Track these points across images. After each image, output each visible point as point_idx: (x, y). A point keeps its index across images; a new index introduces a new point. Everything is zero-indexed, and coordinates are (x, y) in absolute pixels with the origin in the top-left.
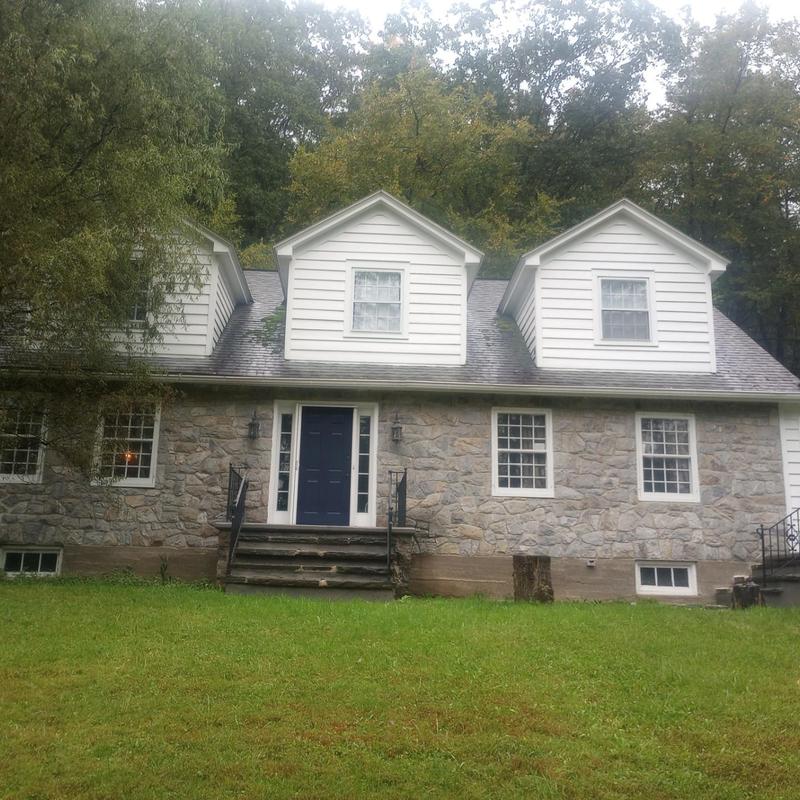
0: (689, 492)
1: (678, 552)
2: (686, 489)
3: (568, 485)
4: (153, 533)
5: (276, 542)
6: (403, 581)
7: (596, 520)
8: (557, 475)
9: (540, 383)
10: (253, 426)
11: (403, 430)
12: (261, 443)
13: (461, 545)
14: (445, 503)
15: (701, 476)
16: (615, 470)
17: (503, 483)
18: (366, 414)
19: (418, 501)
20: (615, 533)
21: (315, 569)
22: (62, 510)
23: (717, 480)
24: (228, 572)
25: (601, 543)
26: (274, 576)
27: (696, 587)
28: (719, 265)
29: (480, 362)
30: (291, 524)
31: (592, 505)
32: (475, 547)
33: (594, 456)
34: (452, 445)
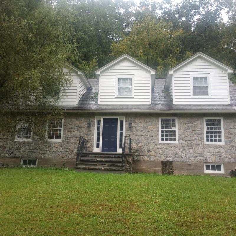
0: (221, 142)
1: (218, 160)
2: (220, 140)
3: (182, 140)
4: (62, 155)
5: (91, 157)
6: (129, 168)
7: (191, 150)
8: (179, 137)
9: (174, 109)
10: (89, 124)
11: (132, 124)
12: (91, 129)
13: (150, 158)
14: (145, 145)
15: (225, 136)
16: (197, 135)
17: (162, 139)
18: (122, 120)
19: (137, 145)
20: (197, 154)
21: (101, 165)
22: (37, 148)
23: (230, 138)
24: (77, 166)
25: (193, 157)
26: (90, 167)
27: (223, 171)
28: (230, 71)
29: (156, 103)
30: (100, 152)
31: (190, 146)
32: (154, 159)
33: (190, 131)
34: (147, 128)
